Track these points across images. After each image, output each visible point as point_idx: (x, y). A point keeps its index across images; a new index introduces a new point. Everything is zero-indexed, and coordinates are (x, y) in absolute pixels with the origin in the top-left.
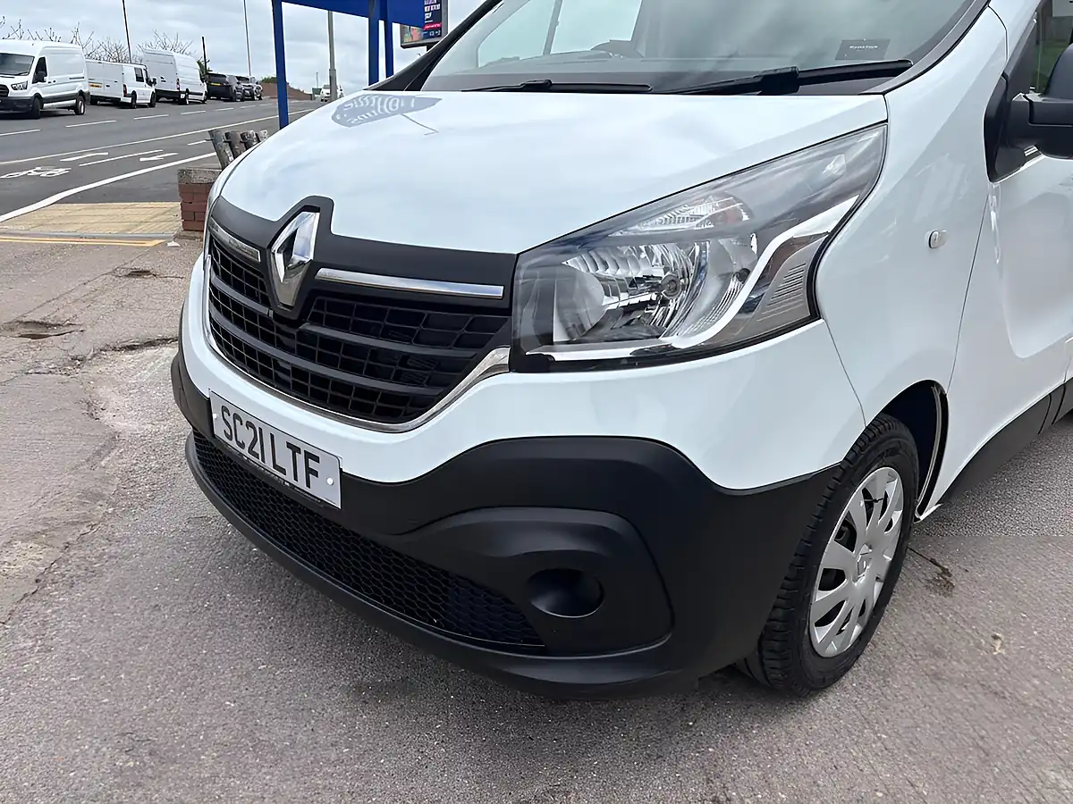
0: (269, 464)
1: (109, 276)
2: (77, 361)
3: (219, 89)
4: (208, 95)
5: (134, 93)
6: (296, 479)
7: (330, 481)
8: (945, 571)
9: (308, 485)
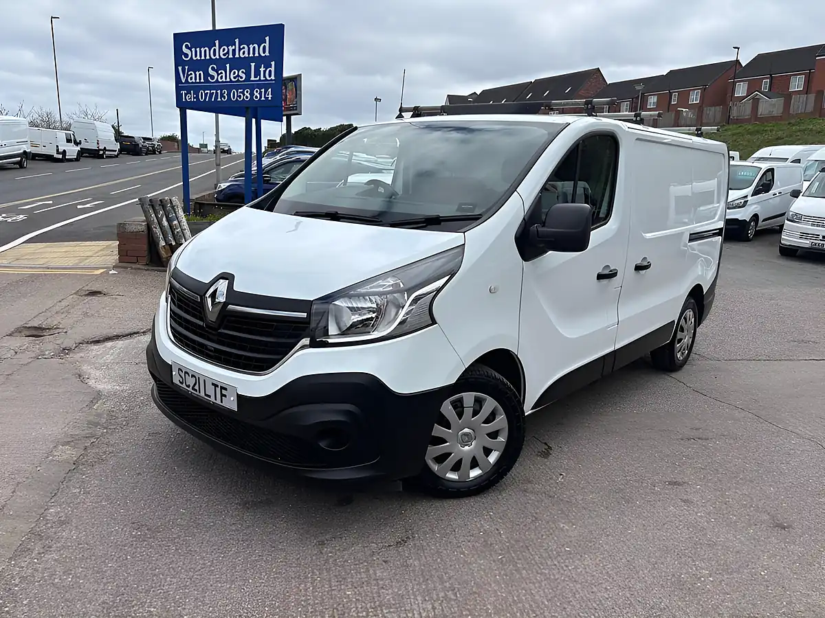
0: (202, 394)
1: (75, 296)
2: (66, 351)
3: (130, 147)
4: (121, 151)
5: (64, 151)
6: (216, 399)
7: (232, 399)
8: (549, 447)
9: (222, 402)
